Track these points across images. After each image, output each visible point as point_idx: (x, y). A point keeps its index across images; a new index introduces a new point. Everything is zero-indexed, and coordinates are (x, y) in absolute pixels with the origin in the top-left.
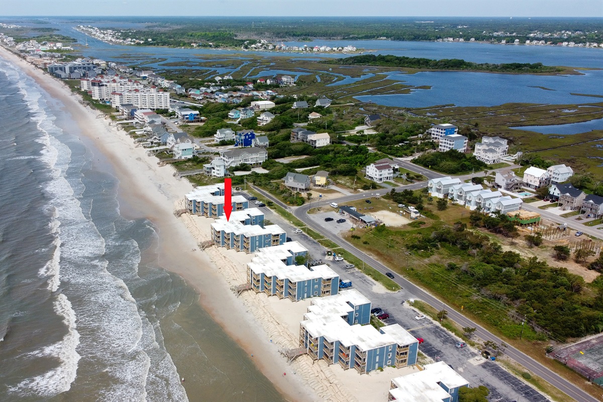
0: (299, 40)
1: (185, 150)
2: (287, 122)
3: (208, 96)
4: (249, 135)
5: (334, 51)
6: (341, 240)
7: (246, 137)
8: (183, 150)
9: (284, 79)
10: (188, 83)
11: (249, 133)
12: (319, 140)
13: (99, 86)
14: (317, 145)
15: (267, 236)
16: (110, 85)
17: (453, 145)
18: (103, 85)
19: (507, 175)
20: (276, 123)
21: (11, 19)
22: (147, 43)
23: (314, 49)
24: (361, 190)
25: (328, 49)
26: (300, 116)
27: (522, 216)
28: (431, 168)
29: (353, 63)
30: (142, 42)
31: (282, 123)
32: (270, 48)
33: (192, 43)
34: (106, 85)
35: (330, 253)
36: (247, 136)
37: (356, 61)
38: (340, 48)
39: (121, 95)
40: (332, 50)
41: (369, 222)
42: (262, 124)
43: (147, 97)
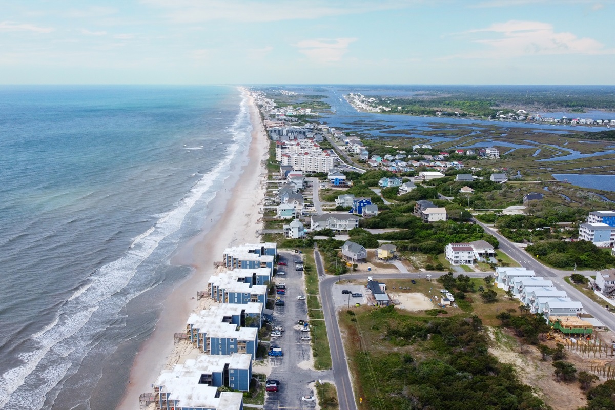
0: (569, 111)
1: (285, 210)
2: (429, 194)
3: (385, 164)
4: (364, 203)
5: (598, 124)
6: (334, 312)
7: (360, 204)
8: (283, 210)
9: (488, 151)
10: (378, 150)
11: (365, 201)
12: (432, 214)
13: (282, 148)
14: (430, 220)
15: (246, 294)
16: (292, 148)
17: (592, 235)
18: (286, 148)
19: (608, 276)
20: (414, 194)
21: (299, 87)
22: (394, 111)
23: (572, 121)
24: (423, 270)
25: (590, 121)
26: (452, 189)
27: (564, 323)
28: (539, 258)
29: (602, 138)
30: (388, 109)
31: (421, 195)
32: (520, 119)
33: (437, 111)
34: (288, 148)
35: (301, 322)
36: (362, 204)
37: (605, 136)
38: (606, 121)
39: (289, 157)
40: (595, 124)
41: (379, 301)
42: (401, 194)
43: (326, 161)
